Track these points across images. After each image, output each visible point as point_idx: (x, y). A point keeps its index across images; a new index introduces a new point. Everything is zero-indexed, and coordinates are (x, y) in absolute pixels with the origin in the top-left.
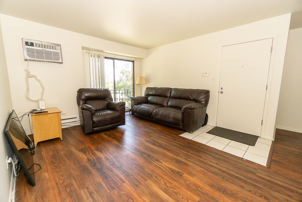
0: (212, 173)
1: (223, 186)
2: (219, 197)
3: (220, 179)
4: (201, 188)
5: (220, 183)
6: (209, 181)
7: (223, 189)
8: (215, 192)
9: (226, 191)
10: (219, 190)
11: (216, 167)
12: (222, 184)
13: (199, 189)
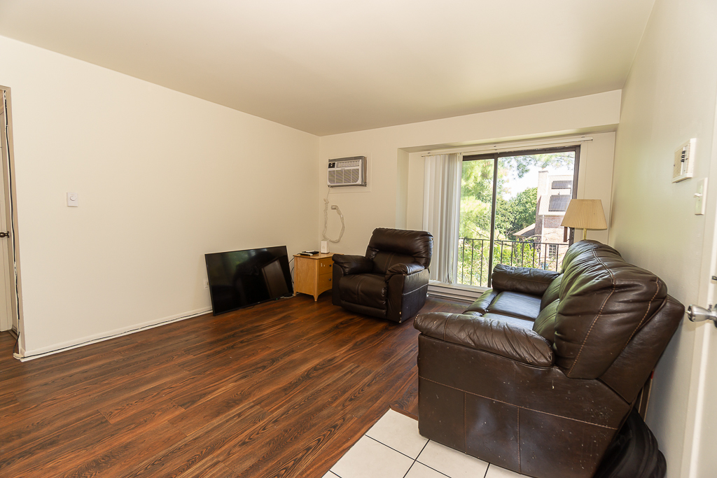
0: (166, 456)
1: (111, 467)
2: (93, 451)
3: (136, 467)
4: (133, 428)
5: (123, 463)
6: (143, 445)
7: (104, 465)
8: (108, 448)
9: (95, 467)
10: (106, 456)
11: (184, 470)
12: (117, 466)
13: (133, 426)
